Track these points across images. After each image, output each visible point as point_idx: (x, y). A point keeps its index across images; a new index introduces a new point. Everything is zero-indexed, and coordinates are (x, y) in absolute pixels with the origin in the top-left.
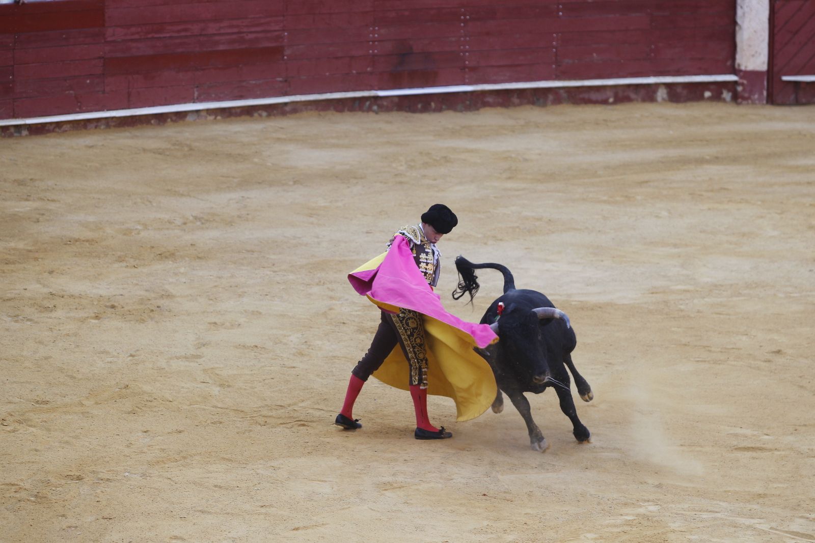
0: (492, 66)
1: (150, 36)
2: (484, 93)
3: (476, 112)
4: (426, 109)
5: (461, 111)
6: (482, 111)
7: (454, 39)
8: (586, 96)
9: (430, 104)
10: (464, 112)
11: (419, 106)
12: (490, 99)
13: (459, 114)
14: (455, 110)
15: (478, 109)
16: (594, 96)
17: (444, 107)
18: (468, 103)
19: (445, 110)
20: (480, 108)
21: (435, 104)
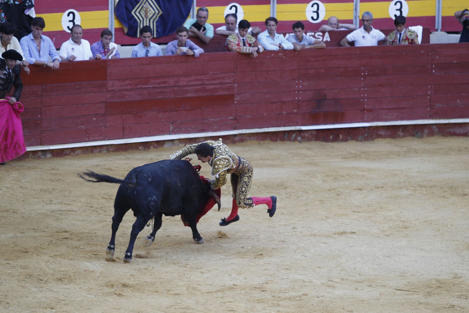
0: (384, 109)
1: (139, 87)
2: (377, 128)
3: (372, 142)
4: (336, 139)
5: (361, 141)
6: (376, 140)
7: (356, 89)
8: (452, 130)
9: (339, 136)
10: (363, 142)
11: (331, 137)
12: (382, 133)
13: (360, 143)
14: (357, 140)
15: (373, 140)
16: (457, 130)
17: (349, 138)
18: (366, 135)
19: (349, 140)
20: (375, 138)
21: (342, 136)
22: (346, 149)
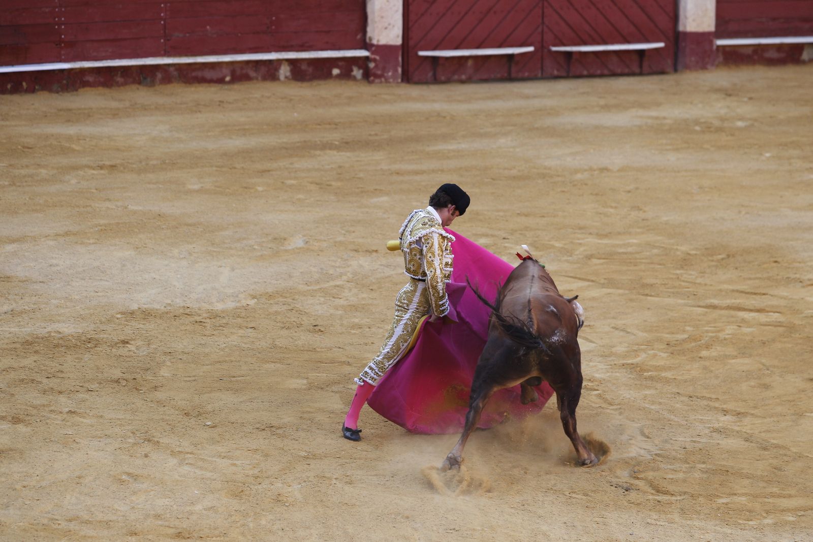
0: (93, 41)
2: (83, 71)
3: (75, 93)
5: (57, 92)
6: (81, 91)
7: (47, 10)
8: (199, 74)
9: (21, 84)
10: (61, 93)
11: (9, 86)
12: (90, 79)
13: (54, 95)
14: (50, 91)
15: (77, 90)
16: (208, 74)
17: (37, 87)
18: (65, 82)
19: (38, 90)
20: (79, 88)
21: (27, 84)
22: (33, 104)
